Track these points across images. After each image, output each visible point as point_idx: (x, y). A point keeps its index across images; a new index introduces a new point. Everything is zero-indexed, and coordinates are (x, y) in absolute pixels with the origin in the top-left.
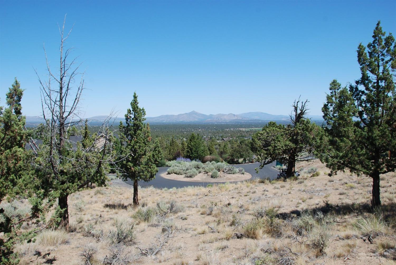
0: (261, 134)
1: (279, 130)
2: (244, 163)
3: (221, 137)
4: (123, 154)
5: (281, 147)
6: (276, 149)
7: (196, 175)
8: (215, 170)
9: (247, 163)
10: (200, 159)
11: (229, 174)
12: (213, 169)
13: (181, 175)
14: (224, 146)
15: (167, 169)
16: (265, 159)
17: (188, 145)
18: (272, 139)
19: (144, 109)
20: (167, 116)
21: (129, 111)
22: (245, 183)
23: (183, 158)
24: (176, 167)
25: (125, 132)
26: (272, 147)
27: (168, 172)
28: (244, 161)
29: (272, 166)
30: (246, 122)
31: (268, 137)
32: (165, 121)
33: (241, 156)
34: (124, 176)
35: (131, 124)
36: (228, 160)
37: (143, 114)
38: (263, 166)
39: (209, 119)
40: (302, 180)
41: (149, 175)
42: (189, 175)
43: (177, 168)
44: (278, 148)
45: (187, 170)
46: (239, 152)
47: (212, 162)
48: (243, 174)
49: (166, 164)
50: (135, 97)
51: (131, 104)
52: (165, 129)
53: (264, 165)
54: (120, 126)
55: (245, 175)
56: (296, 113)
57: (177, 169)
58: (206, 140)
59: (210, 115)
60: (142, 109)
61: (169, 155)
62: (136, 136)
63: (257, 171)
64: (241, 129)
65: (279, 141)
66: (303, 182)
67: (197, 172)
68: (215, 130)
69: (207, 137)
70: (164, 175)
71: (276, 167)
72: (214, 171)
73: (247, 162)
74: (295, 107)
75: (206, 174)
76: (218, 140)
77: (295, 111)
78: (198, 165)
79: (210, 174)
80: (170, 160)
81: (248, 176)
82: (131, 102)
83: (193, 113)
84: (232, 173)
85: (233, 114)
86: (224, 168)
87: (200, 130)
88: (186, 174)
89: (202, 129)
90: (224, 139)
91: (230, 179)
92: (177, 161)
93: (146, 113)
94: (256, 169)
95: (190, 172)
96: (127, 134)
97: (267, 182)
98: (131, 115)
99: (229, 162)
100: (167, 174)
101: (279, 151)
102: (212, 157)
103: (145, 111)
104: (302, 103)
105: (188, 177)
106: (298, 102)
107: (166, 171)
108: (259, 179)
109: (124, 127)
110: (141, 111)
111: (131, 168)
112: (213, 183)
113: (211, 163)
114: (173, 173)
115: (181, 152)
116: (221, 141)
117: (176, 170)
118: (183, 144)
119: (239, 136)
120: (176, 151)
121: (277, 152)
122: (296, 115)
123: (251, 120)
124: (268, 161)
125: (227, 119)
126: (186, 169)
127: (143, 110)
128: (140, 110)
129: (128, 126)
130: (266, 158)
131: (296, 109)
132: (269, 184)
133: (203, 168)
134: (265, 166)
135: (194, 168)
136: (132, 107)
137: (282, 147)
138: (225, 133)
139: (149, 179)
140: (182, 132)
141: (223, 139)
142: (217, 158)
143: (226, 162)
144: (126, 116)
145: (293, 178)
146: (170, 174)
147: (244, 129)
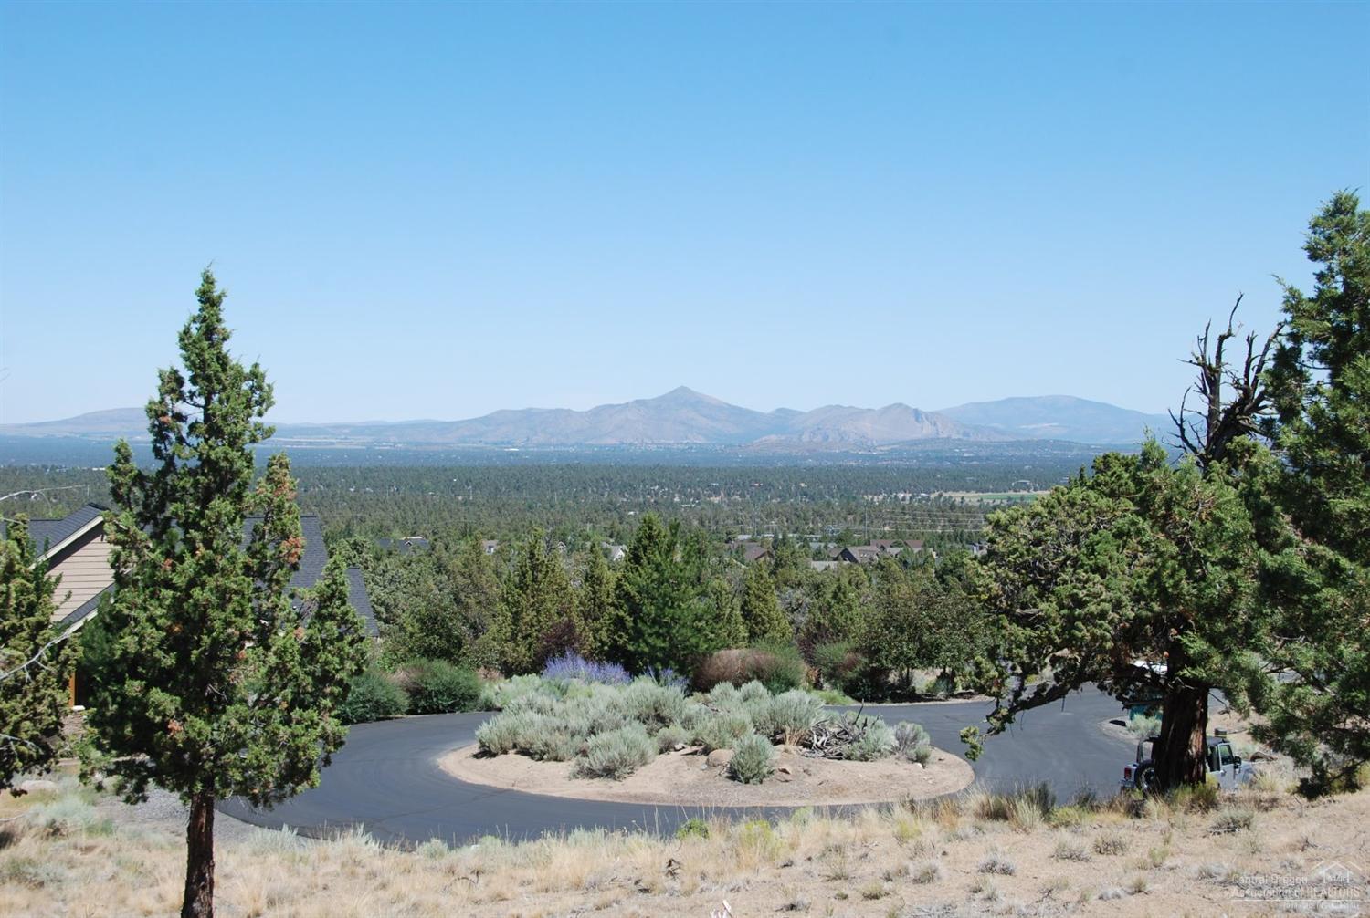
0: (997, 525)
1: (1104, 502)
2: (941, 694)
3: (839, 540)
4: (127, 639)
5: (1107, 606)
6: (1078, 618)
7: (644, 761)
8: (752, 737)
9: (961, 695)
10: (682, 671)
11: (839, 756)
12: (744, 727)
13: (556, 759)
14: (835, 596)
15: (476, 725)
16: (1023, 677)
17: (619, 586)
18: (1068, 558)
19: (261, 370)
20: (528, 414)
21: (172, 384)
22: (900, 813)
23: (580, 662)
24: (532, 715)
25: (146, 506)
26: (1062, 607)
27: (483, 745)
28: (943, 684)
29: (1104, 717)
30: (983, 454)
31: (1038, 542)
32: (520, 444)
33: (927, 656)
34: (130, 770)
35: (187, 458)
36: (850, 675)
37: (259, 403)
38: (1008, 719)
39: (774, 438)
40: (1239, 813)
41: (275, 765)
42: (598, 760)
43: (537, 718)
44: (1092, 608)
45: (592, 732)
46: (911, 628)
47: (744, 686)
48: (921, 759)
49: (483, 696)
50: (209, 300)
51: (182, 340)
52: (518, 489)
53: (1012, 710)
54: (119, 472)
55: (933, 768)
56: (1214, 401)
57: (533, 728)
58: (750, 556)
59: (779, 410)
60: (247, 370)
61: (511, 645)
62: (205, 530)
63: (974, 747)
64: (957, 496)
65: (1101, 570)
66: (1247, 825)
67: (651, 745)
68: (801, 503)
69: (753, 540)
70: (458, 763)
71: (1128, 723)
72: (747, 742)
73: (960, 690)
74: (1203, 365)
75: (703, 758)
76: (818, 556)
77: (1204, 392)
78: (657, 701)
79: (725, 756)
80: (509, 671)
81: (950, 773)
82: (182, 329)
83: (682, 399)
84: (858, 754)
85: (913, 406)
86: (813, 722)
87: (716, 500)
88: (584, 753)
89: (728, 495)
90: (854, 551)
91: (839, 790)
92: (545, 678)
93: (275, 396)
94: (963, 732)
95: (606, 746)
96: (160, 517)
97: (1027, 811)
98: (182, 407)
99: (851, 690)
100: (476, 756)
101: (1098, 632)
102: (750, 659)
103: (267, 381)
104: (1250, 342)
105: (592, 774)
106: (1222, 339)
107: (473, 737)
108: (982, 798)
109: (140, 479)
110: (245, 386)
111: (164, 726)
112: (735, 814)
113: (738, 694)
114: (512, 752)
115: (578, 622)
116: (833, 564)
117: (531, 732)
118: (591, 579)
119: (941, 537)
120: (550, 617)
121: (1083, 632)
122: (1212, 415)
123: (1011, 445)
124: (1042, 688)
125: (880, 438)
126: (585, 729)
127: (255, 375)
128: (240, 376)
129: (163, 473)
130: (1029, 670)
131: (1211, 378)
132: (1041, 827)
133: (688, 722)
134: (1018, 715)
135: (636, 723)
136: (187, 359)
137: (1117, 605)
138: (862, 521)
139: (280, 786)
140: (612, 507)
141: (846, 555)
142: (781, 660)
143: (834, 686)
144: (156, 412)
145: (1185, 795)
146: (494, 755)
147: (972, 498)
